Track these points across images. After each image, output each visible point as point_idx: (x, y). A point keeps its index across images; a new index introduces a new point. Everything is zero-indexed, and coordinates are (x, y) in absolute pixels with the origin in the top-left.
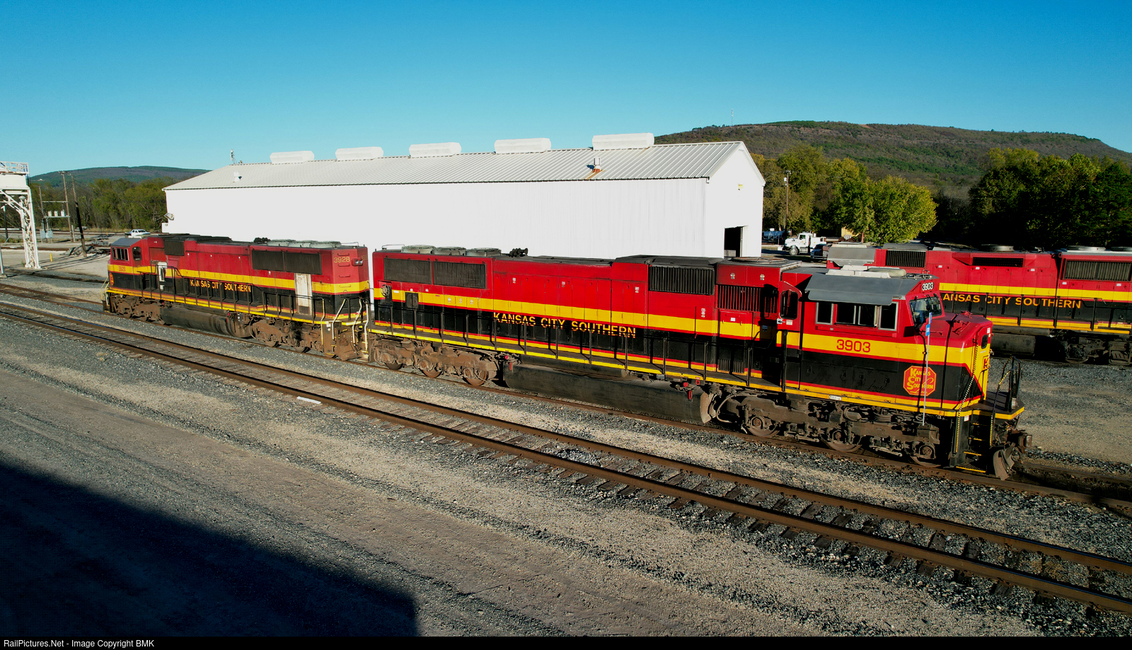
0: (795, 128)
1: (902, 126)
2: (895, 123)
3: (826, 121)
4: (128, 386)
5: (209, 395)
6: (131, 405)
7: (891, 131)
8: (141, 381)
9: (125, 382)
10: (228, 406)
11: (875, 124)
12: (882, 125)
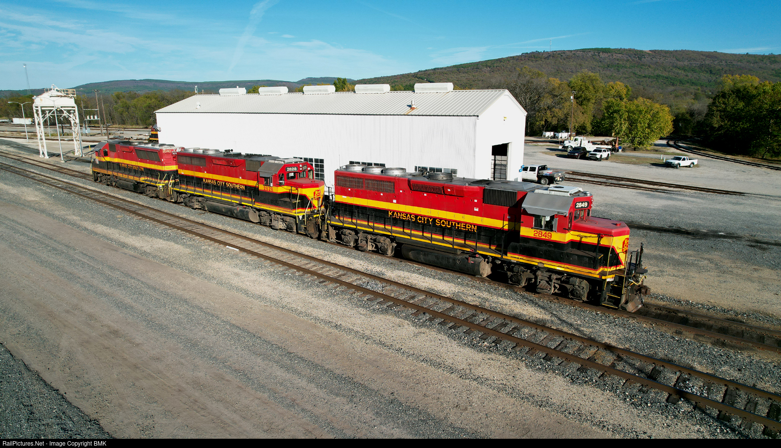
0: (596, 53)
1: (676, 51)
2: (671, 49)
3: (619, 48)
4: (134, 237)
5: (177, 243)
6: (135, 248)
7: (668, 55)
8: (141, 234)
9: (132, 235)
10: (188, 251)
11: (656, 50)
12: (661, 51)
